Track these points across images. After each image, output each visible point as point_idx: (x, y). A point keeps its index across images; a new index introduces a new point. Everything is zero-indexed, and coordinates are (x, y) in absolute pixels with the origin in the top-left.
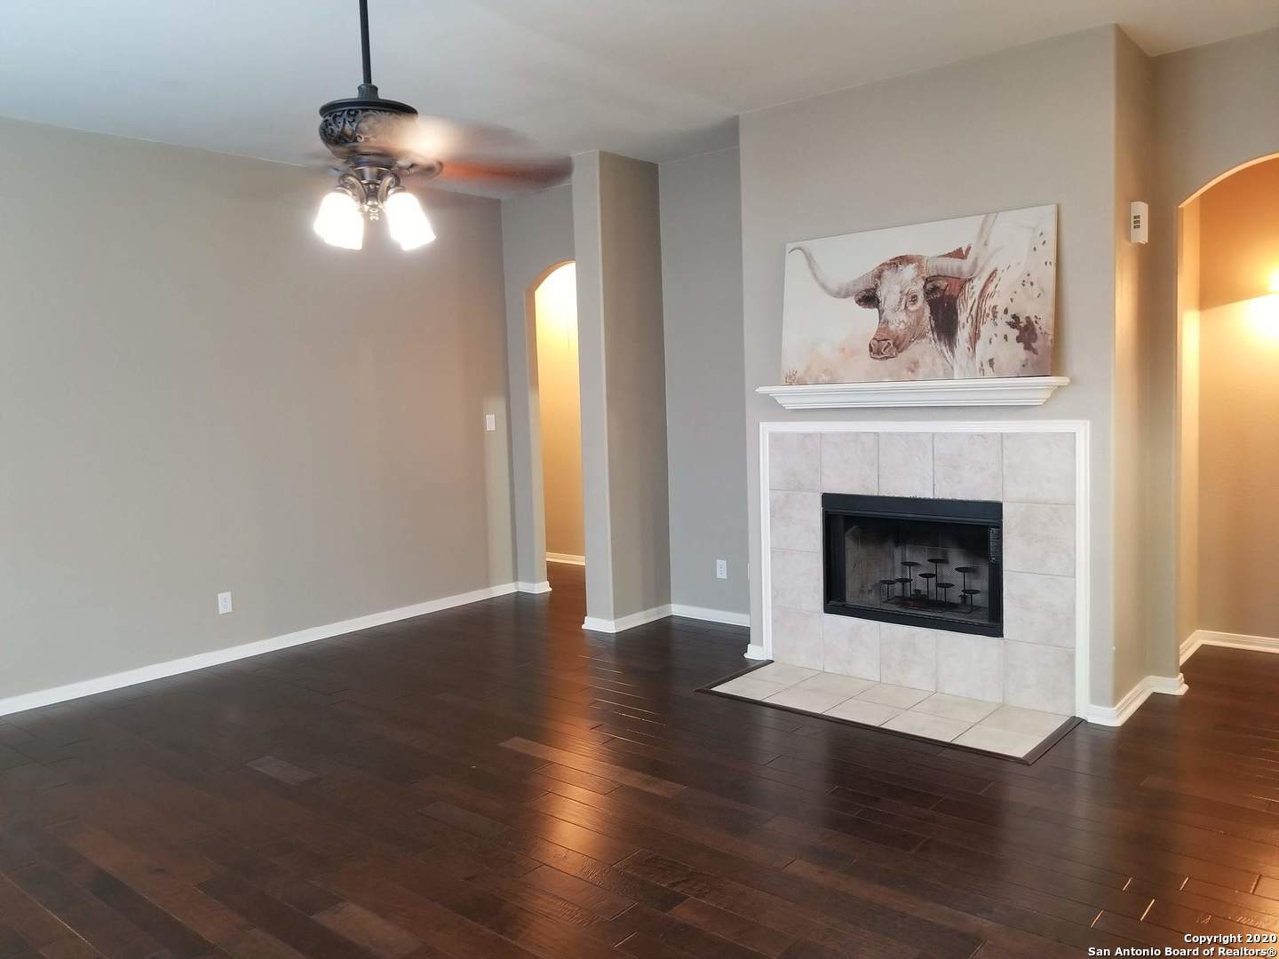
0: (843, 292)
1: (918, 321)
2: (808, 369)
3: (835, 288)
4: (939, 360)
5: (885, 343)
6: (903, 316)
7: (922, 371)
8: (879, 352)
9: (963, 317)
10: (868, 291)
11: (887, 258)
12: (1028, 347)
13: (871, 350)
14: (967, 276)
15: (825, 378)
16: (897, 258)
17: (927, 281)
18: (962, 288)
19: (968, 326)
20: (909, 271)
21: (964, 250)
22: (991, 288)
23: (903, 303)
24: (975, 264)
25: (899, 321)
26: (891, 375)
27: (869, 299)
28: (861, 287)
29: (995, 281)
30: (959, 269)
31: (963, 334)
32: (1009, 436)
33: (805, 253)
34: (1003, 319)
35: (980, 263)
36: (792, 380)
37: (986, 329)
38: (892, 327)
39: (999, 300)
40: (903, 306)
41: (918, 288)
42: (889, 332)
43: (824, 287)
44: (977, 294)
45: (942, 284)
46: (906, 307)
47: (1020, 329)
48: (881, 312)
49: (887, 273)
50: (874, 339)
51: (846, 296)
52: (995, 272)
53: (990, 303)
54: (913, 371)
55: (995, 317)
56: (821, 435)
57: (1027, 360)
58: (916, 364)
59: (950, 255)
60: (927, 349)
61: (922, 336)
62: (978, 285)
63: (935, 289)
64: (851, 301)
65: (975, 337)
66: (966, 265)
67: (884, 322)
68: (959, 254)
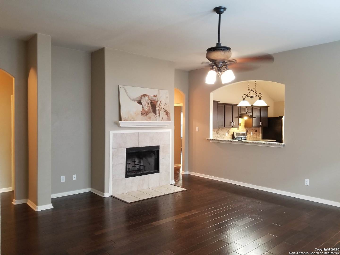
0: (134, 100)
1: (150, 108)
2: (128, 117)
3: (132, 99)
4: (154, 117)
5: (144, 113)
6: (147, 107)
7: (151, 119)
8: (143, 115)
9: (157, 109)
10: (139, 100)
11: (142, 94)
12: (167, 116)
13: (141, 114)
14: (157, 101)
15: (132, 120)
16: (144, 95)
17: (150, 100)
18: (156, 103)
19: (158, 111)
20: (147, 98)
21: (156, 95)
22: (161, 104)
23: (146, 104)
24: (158, 98)
25: (146, 108)
26: (146, 120)
27: (140, 102)
28: (138, 99)
29: (161, 103)
30: (155, 99)
31: (157, 112)
32: (161, 132)
33: (124, 88)
34: (163, 110)
35: (159, 99)
36: (125, 120)
37: (161, 112)
38: (145, 109)
39: (162, 107)
40: (146, 105)
41: (149, 102)
42: (145, 110)
43: (130, 98)
44: (159, 105)
45: (153, 102)
46: (147, 105)
47: (166, 112)
48: (142, 106)
49: (143, 97)
50: (142, 111)
51: (135, 101)
52: (161, 101)
53: (161, 107)
54: (150, 119)
55: (162, 110)
56: (126, 134)
57: (167, 118)
58: (150, 118)
59: (153, 96)
60: (151, 114)
61: (151, 112)
62: (159, 103)
63: (152, 102)
64: (136, 102)
65: (159, 113)
66: (156, 98)
67: (143, 108)
68: (155, 96)
